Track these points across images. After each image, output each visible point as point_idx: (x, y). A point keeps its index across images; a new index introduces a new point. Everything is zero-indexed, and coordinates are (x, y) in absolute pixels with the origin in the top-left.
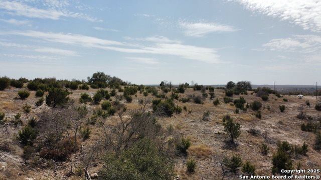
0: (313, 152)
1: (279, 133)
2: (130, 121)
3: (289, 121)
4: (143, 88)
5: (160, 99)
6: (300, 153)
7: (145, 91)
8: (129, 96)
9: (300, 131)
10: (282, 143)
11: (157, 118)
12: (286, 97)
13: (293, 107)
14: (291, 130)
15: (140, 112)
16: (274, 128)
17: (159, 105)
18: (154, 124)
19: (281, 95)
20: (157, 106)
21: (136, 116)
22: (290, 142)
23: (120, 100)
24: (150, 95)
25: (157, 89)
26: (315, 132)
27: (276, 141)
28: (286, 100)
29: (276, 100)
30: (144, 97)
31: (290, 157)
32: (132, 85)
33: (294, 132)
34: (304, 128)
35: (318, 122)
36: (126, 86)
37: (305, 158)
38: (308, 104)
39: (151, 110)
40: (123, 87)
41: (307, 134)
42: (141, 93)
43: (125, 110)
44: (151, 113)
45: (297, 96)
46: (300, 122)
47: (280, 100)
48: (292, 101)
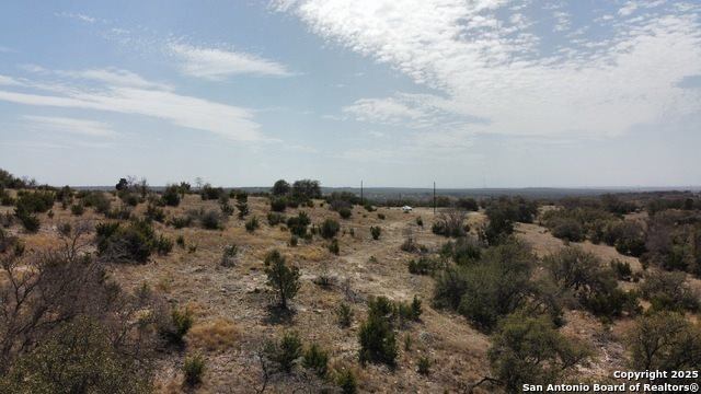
0: (430, 314)
1: (372, 280)
2: (34, 279)
3: (388, 257)
4: (71, 195)
5: (116, 221)
6: (409, 317)
7: (76, 202)
8: (32, 215)
9: (407, 274)
10: (376, 300)
11: (108, 267)
12: (382, 210)
13: (395, 227)
14: (392, 273)
15: (64, 256)
16: (361, 271)
17: (114, 236)
18: (100, 283)
19: (374, 207)
20: (109, 240)
21: (53, 267)
22: (390, 298)
23: (5, 226)
24: (89, 212)
25: (109, 196)
26: (433, 276)
27: (365, 297)
28: (382, 217)
29: (365, 216)
30: (74, 218)
31: (391, 327)
32: (40, 188)
33: (397, 278)
34: (414, 269)
35: (438, 256)
36: (24, 190)
37: (417, 326)
38: (420, 223)
39: (93, 250)
40: (13, 194)
41: (419, 278)
42: (64, 207)
43: (20, 252)
44: (94, 256)
45: (401, 209)
46: (407, 257)
47: (372, 216)
48: (393, 218)
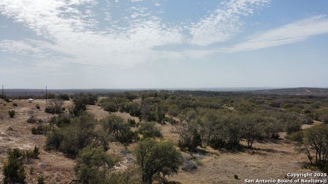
0: (44, 154)
1: (10, 140)
3: (20, 127)
6: (32, 157)
9: (31, 135)
10: (12, 151)
12: (16, 101)
13: (23, 111)
14: (22, 135)
16: (3, 136)
19: (10, 100)
22: (21, 148)
26: (45, 135)
27: (6, 150)
28: (15, 105)
29: (5, 105)
31: (22, 164)
33: (25, 137)
34: (34, 132)
35: (49, 124)
37: (37, 161)
38: (38, 108)
41: (38, 136)
45: (27, 100)
46: (31, 126)
47: (9, 105)
48: (22, 106)
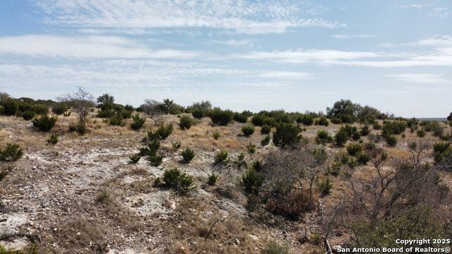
2: (393, 175)
4: (416, 124)
5: (448, 142)
7: (420, 128)
8: (392, 136)
11: (441, 174)
15: (411, 163)
17: (447, 152)
18: (435, 184)
20: (442, 155)
21: (404, 169)
23: (376, 142)
24: (429, 135)
25: (442, 125)
30: (418, 139)
32: (397, 119)
36: (386, 120)
39: (431, 161)
40: (380, 122)
42: (412, 132)
43: (384, 158)
44: (432, 165)
